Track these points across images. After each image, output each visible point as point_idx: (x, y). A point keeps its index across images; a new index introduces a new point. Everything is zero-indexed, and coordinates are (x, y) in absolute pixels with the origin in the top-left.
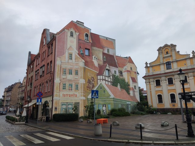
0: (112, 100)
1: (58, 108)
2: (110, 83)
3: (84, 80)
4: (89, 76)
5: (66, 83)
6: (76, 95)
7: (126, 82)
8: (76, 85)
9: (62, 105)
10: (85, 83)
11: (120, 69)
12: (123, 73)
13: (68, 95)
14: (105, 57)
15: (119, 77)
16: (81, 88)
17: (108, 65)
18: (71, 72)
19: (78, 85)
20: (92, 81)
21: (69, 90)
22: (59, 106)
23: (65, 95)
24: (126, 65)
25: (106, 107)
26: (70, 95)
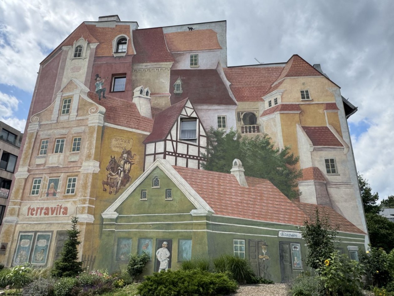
0: (200, 225)
1: (9, 246)
2: (193, 164)
3: (97, 164)
4: (116, 150)
5: (43, 176)
6: (66, 209)
7: (275, 149)
8: (70, 181)
9: (21, 240)
10: (97, 170)
11: (246, 107)
12: (262, 121)
13: (42, 209)
14: (179, 82)
15: (239, 137)
16: (85, 187)
17: (189, 104)
18: (62, 145)
19: (74, 180)
20: (125, 163)
21: (48, 194)
22: (12, 242)
23: (33, 210)
24: (277, 87)
25: (169, 248)
26: (47, 209)
